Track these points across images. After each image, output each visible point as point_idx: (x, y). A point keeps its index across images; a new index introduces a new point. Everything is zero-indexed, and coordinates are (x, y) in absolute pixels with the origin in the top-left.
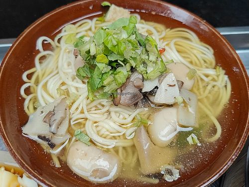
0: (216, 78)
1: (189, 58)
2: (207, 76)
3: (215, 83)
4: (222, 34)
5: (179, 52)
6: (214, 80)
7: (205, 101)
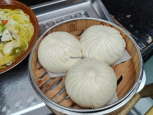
0: (29, 27)
1: (19, 21)
2: (25, 27)
3: (28, 29)
4: (31, 9)
5: (15, 20)
6: (28, 28)
7: (25, 36)
